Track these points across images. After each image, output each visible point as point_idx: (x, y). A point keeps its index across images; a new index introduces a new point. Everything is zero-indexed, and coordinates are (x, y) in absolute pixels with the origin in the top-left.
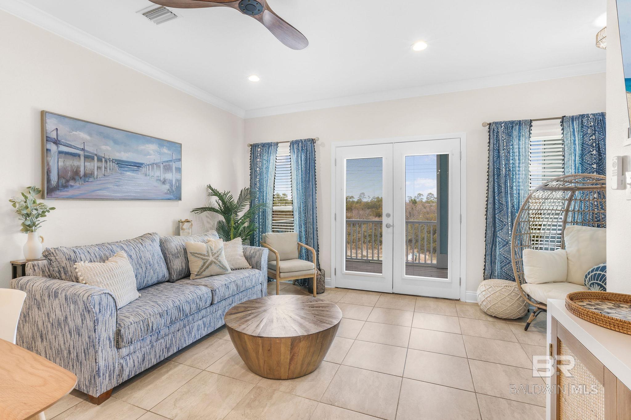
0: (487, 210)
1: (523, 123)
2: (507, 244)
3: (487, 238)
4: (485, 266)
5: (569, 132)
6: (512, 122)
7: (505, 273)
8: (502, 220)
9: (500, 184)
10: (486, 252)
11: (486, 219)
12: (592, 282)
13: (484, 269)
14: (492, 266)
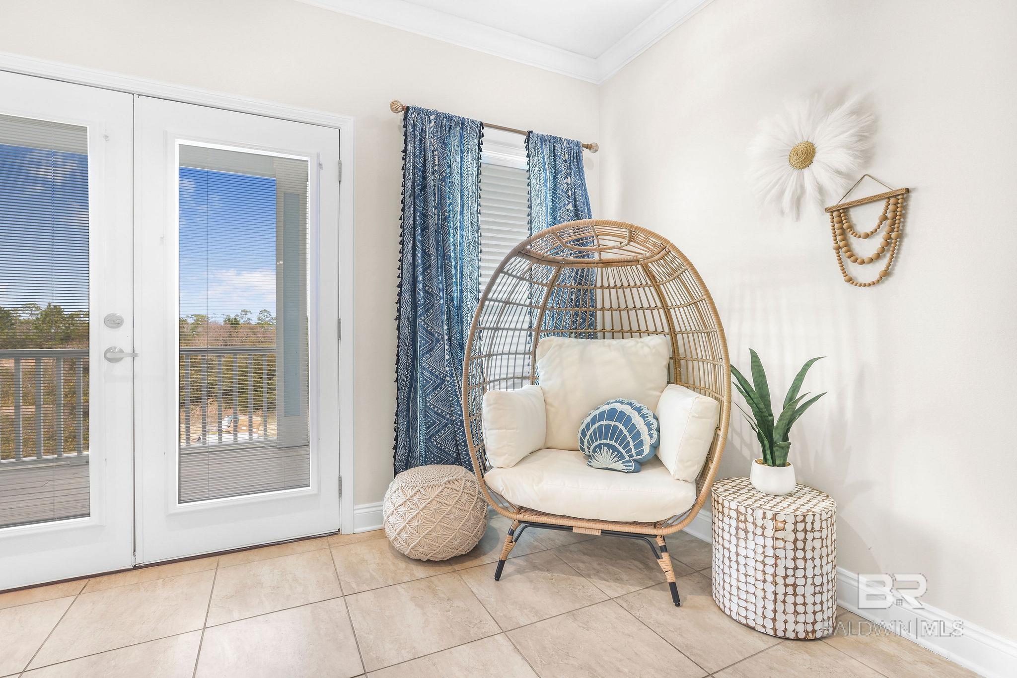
0: (400, 306)
1: (467, 126)
2: (442, 383)
3: (400, 372)
4: (396, 439)
5: (537, 163)
6: (450, 118)
7: (437, 448)
8: (431, 330)
9: (425, 249)
10: (398, 407)
11: (398, 328)
12: (596, 443)
13: (395, 448)
14: (409, 438)
